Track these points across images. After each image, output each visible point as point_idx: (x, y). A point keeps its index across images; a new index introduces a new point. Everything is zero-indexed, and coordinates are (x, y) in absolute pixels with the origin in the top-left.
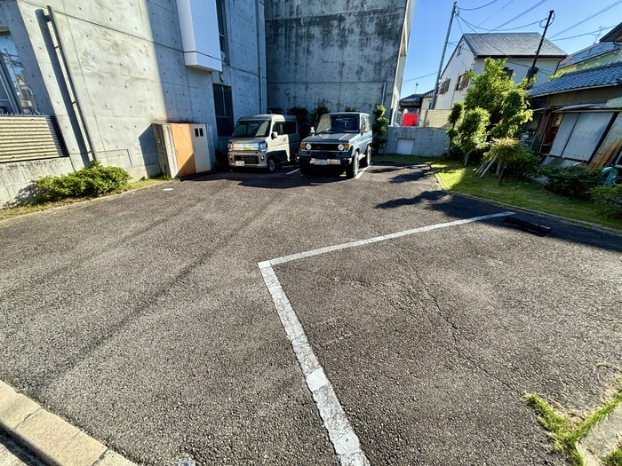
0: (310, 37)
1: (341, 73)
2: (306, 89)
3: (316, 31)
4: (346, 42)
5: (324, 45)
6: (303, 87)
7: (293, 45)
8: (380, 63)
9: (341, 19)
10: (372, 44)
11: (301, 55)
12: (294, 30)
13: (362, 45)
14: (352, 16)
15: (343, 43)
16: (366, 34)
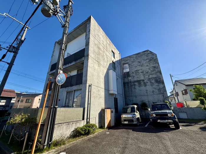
0: (135, 85)
1: (147, 93)
2: (136, 98)
3: (136, 83)
4: (146, 85)
5: (139, 86)
6: (135, 97)
7: (130, 87)
8: (160, 89)
9: (143, 80)
10: (155, 85)
11: (133, 89)
12: (130, 84)
13: (152, 85)
14: (146, 80)
15: (145, 85)
16: (152, 83)
